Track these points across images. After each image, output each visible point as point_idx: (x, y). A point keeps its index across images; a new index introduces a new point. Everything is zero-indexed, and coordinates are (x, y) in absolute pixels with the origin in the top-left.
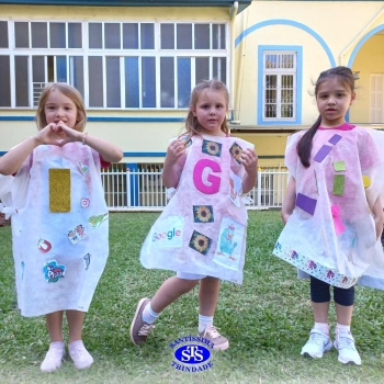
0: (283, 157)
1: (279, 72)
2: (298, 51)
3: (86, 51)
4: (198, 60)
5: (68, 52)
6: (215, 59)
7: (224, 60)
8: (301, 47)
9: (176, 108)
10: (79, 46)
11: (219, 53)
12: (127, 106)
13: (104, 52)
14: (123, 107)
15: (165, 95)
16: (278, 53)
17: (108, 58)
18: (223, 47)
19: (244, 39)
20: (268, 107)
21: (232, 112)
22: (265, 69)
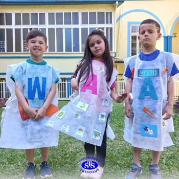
1: (138, 34)
3: (47, 26)
5: (39, 26)
6: (107, 28)
10: (44, 23)
12: (66, 51)
13: (55, 26)
14: (64, 52)
15: (84, 45)
16: (137, 25)
17: (57, 29)
19: (121, 19)
20: (132, 51)
21: (115, 53)
22: (131, 33)
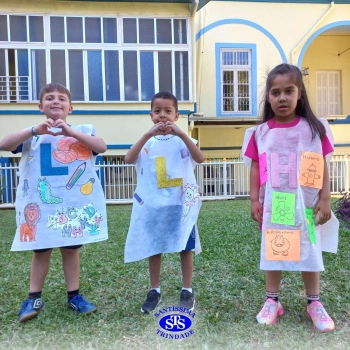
0: (240, 148)
1: (236, 68)
2: (252, 48)
3: (48, 45)
4: (161, 54)
5: (30, 46)
6: (177, 53)
7: (185, 54)
8: (255, 45)
9: (140, 101)
10: (41, 39)
11: (181, 48)
12: (91, 99)
13: (66, 46)
14: (87, 100)
15: (128, 88)
16: (234, 51)
17: (70, 51)
18: (185, 41)
19: (202, 36)
20: (226, 101)
21: (195, 104)
22: (222, 66)
